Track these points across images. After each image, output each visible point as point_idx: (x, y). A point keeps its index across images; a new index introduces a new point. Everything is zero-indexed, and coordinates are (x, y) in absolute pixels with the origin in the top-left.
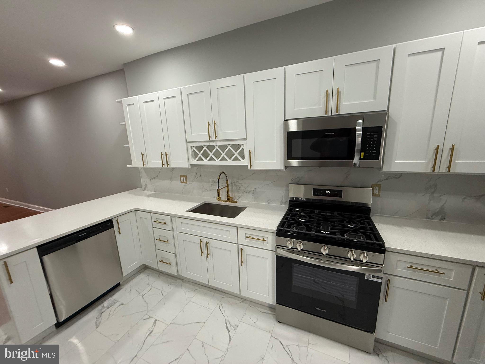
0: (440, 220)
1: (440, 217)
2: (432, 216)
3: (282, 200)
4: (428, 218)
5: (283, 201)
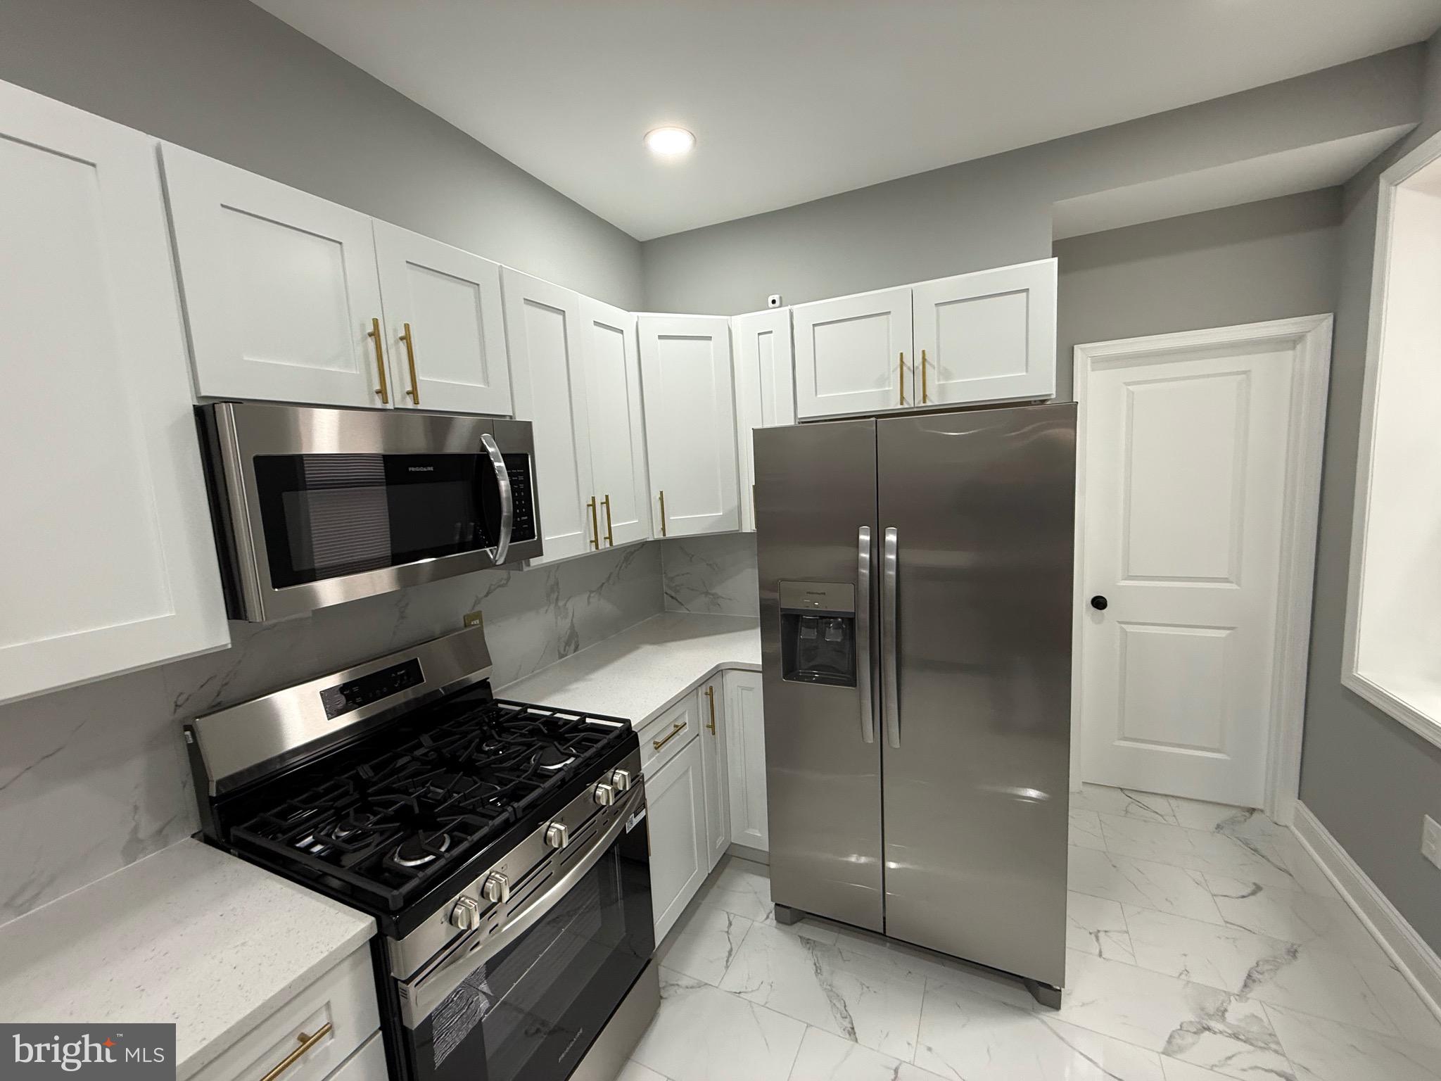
0: (575, 651)
1: (573, 647)
2: (565, 650)
3: (135, 830)
4: (561, 656)
5: (141, 835)
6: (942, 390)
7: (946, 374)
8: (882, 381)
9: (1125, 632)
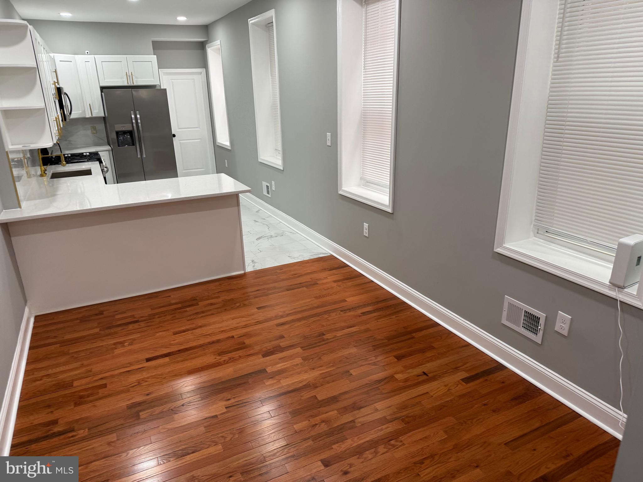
6: (137, 81)
7: (137, 78)
8: (122, 78)
9: (180, 143)
